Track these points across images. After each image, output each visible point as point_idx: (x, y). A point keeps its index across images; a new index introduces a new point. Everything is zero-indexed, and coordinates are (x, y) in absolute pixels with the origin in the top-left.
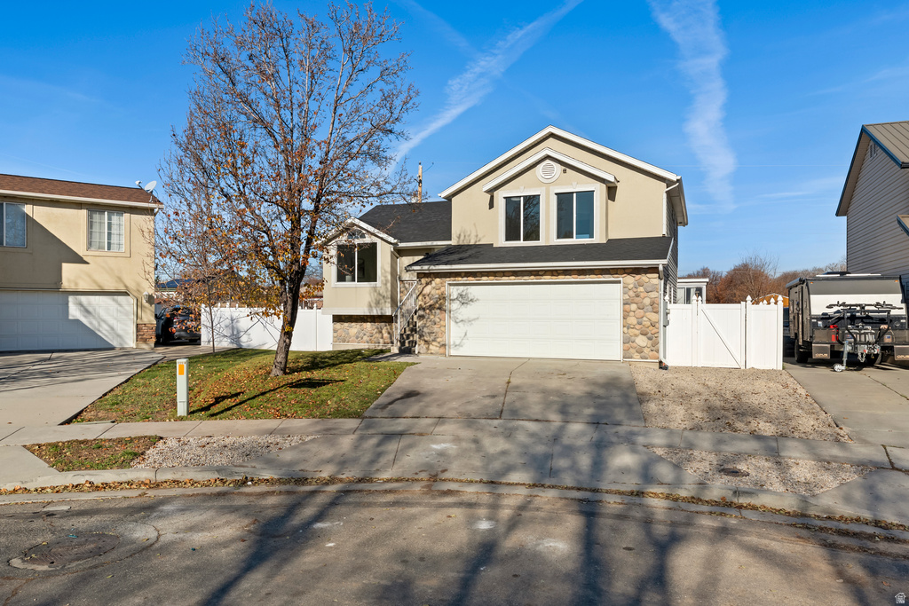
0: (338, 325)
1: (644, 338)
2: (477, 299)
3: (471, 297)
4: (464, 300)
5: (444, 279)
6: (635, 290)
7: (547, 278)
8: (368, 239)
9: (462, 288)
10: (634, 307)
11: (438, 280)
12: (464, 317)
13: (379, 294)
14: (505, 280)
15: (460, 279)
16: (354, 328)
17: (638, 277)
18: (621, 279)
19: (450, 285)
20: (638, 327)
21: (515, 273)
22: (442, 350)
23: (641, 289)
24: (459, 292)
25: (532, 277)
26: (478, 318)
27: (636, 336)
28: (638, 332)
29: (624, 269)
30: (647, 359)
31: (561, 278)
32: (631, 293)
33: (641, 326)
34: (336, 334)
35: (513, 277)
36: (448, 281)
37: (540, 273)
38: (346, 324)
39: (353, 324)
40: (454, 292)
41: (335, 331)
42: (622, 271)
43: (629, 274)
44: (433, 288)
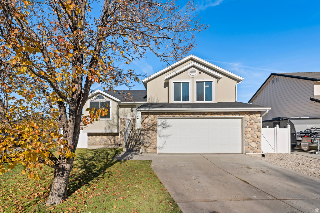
0: (90, 137)
1: (254, 143)
2: (171, 126)
3: (167, 124)
4: (164, 126)
5: (155, 116)
6: (250, 122)
7: (209, 116)
8: (106, 100)
9: (163, 120)
10: (250, 129)
11: (152, 116)
12: (164, 134)
13: (110, 124)
14: (188, 116)
15: (164, 115)
16: (98, 138)
17: (252, 116)
18: (244, 117)
19: (158, 118)
20: (251, 138)
21: (193, 113)
22: (154, 151)
23: (253, 121)
24: (162, 122)
25: (202, 115)
26: (171, 135)
27: (251, 142)
28: (252, 141)
29: (245, 112)
30: (256, 153)
31: (216, 116)
32: (249, 123)
33: (253, 138)
34: (89, 141)
35: (192, 115)
36: (157, 116)
37: (205, 113)
38: (94, 137)
39: (98, 136)
40: (160, 122)
41: (89, 140)
42: (244, 113)
43: (247, 114)
44: (149, 120)
